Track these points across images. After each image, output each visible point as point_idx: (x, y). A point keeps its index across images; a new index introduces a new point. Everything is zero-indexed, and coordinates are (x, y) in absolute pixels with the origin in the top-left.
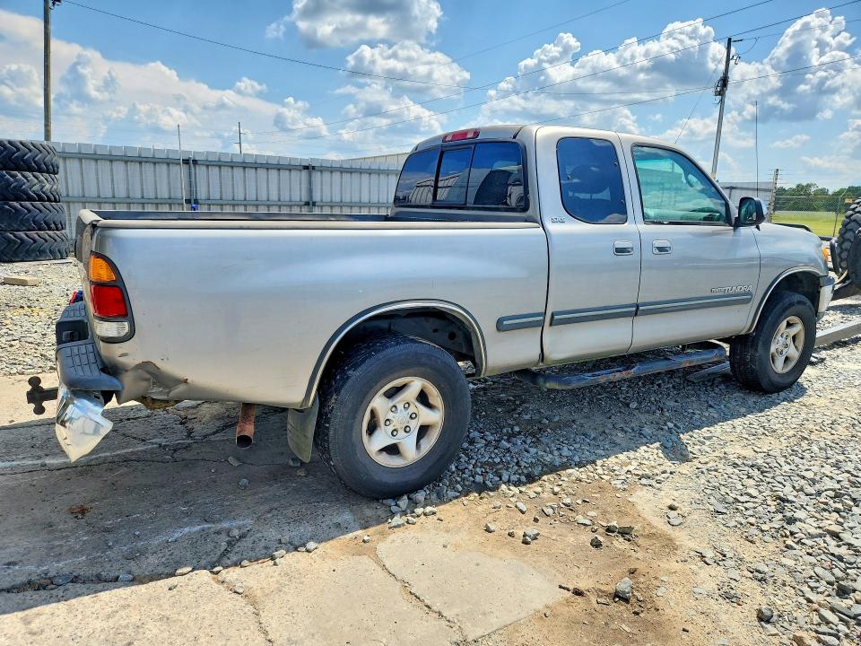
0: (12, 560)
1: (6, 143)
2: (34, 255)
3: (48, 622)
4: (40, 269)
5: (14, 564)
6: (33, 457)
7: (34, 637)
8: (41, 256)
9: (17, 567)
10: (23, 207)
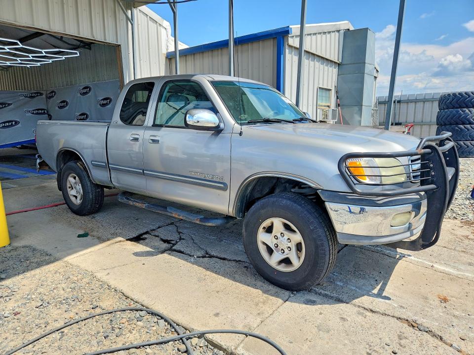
0: (403, 305)
1: (464, 93)
2: (465, 154)
3: (409, 344)
4: (468, 162)
5: (404, 308)
6: (429, 261)
7: (401, 347)
8: (470, 155)
9: (404, 310)
10: (465, 128)
